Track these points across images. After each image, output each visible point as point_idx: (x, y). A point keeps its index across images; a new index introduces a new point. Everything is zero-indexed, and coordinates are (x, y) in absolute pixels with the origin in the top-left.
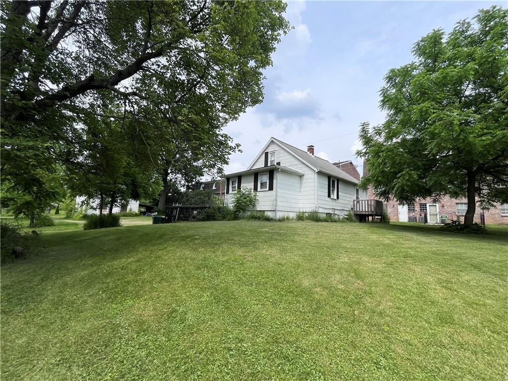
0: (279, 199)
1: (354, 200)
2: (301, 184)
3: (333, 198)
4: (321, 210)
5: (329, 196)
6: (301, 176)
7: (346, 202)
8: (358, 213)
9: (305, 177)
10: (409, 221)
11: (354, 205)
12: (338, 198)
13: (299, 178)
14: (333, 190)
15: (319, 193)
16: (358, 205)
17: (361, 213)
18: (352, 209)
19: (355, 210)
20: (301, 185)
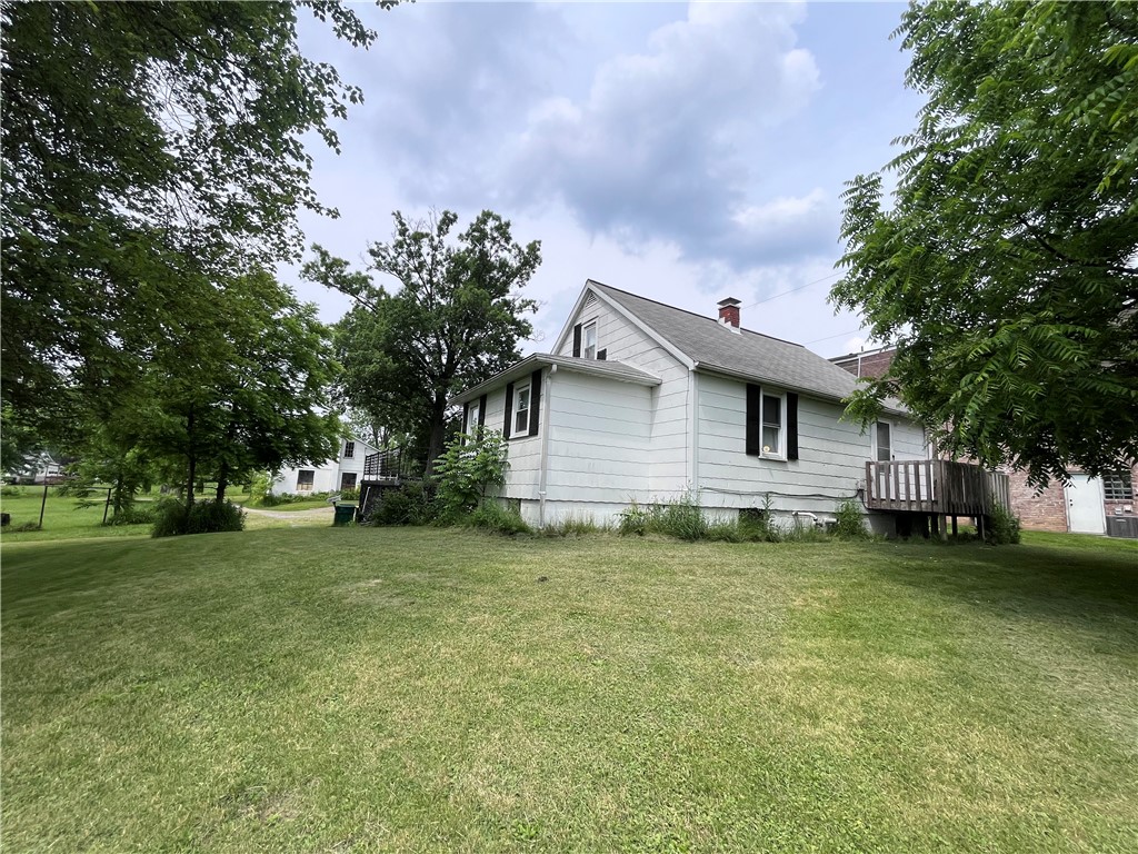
0: (554, 463)
1: (868, 464)
2: (653, 412)
3: (772, 455)
4: (708, 500)
5: (752, 449)
6: (653, 388)
7: (832, 470)
8: (884, 506)
9: (663, 390)
10: (1109, 532)
11: (869, 479)
12: (793, 454)
13: (645, 395)
14: (772, 433)
15: (705, 441)
16: (882, 478)
17: (894, 507)
18: (860, 491)
19: (874, 495)
20: (652, 419)
